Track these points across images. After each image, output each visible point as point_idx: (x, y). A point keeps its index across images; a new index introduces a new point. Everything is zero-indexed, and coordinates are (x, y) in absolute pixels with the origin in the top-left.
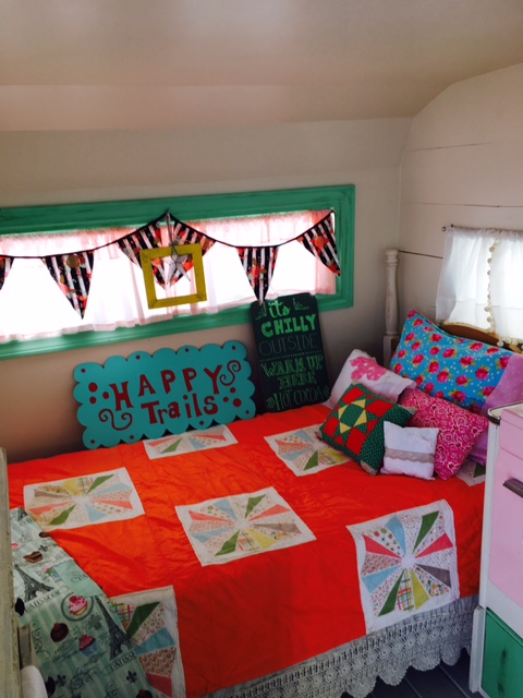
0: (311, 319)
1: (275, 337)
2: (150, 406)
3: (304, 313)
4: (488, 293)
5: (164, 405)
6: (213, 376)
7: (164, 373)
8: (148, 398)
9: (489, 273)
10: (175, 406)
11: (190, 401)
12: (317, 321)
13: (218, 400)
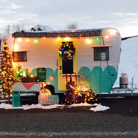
0: (45, 71)
1: (40, 73)
2: (46, 101)
3: (44, 70)
6: (54, 98)
7: (48, 97)
10: (49, 101)
11: (51, 101)
12: (45, 72)
13: (54, 101)
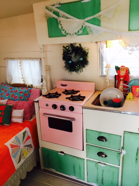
4: (21, 74)
9: (21, 69)
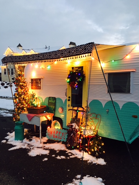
1: (50, 102)
3: (54, 100)
5: (55, 136)
6: (63, 134)
7: (57, 131)
8: (54, 134)
11: (59, 136)
13: (62, 138)
